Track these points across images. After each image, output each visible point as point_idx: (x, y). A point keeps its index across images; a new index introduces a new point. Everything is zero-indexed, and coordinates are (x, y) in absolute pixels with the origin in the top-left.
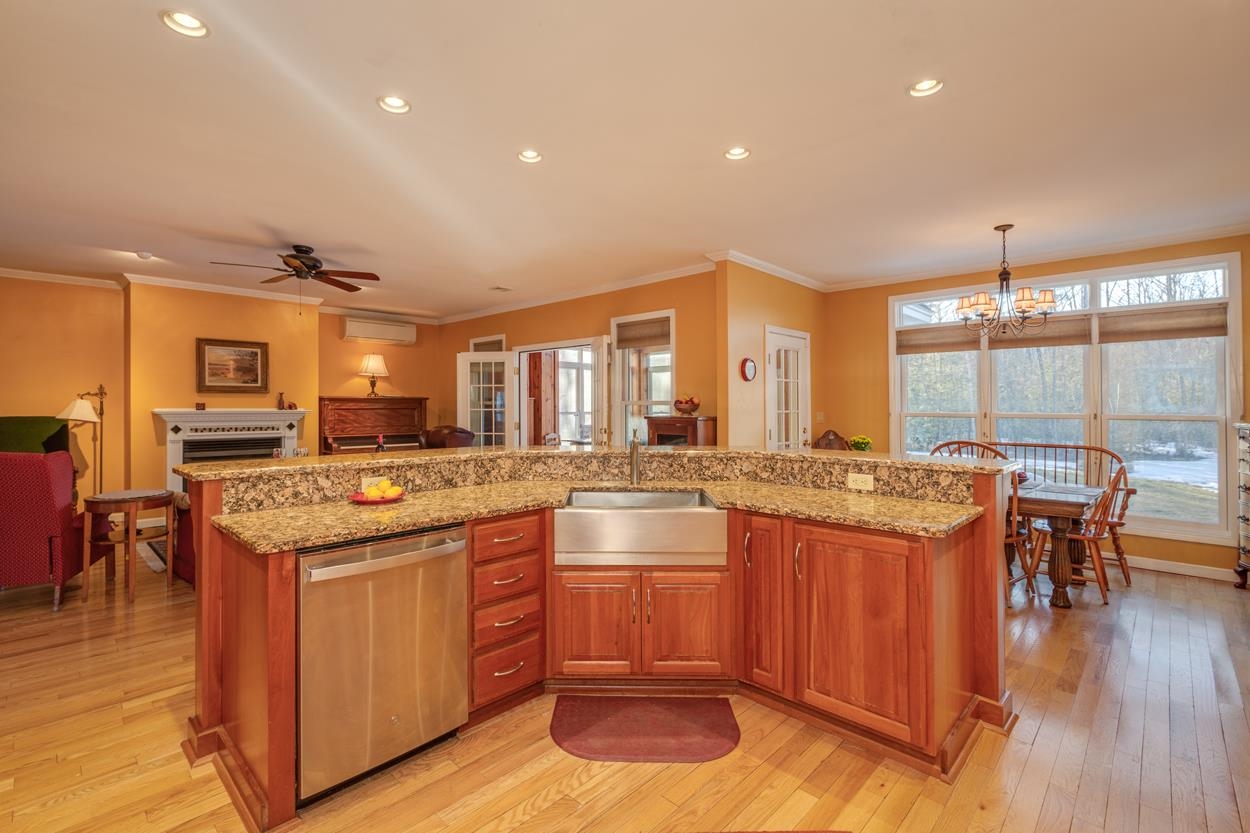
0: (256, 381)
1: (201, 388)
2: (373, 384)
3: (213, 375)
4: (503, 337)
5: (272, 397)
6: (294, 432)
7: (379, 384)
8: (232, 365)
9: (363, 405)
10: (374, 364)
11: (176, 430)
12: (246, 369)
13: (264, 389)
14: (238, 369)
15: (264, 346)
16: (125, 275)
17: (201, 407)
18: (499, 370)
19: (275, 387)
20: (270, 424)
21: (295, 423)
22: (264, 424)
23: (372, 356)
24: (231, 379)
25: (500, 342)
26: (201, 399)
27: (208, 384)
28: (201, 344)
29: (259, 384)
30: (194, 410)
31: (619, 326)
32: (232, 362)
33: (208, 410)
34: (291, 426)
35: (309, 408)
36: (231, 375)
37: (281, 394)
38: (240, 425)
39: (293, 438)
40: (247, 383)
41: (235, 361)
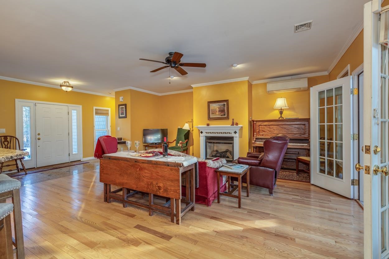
1: (209, 118)
2: (281, 113)
3: (213, 114)
5: (230, 121)
6: (237, 135)
8: (218, 110)
11: (202, 132)
12: (222, 111)
13: (228, 118)
14: (219, 111)
15: (227, 101)
16: (191, 85)
17: (208, 125)
19: (231, 117)
20: (229, 131)
21: (237, 131)
22: (226, 131)
24: (218, 115)
26: (208, 122)
27: (211, 117)
28: (209, 103)
29: (226, 116)
30: (206, 126)
32: (218, 109)
33: (210, 126)
34: (235, 132)
35: (244, 123)
36: (217, 113)
37: (233, 119)
38: (219, 131)
39: (237, 137)
40: (222, 116)
41: (218, 108)
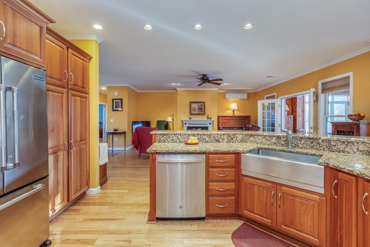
0: (202, 112)
1: (191, 114)
2: (234, 112)
3: (193, 111)
4: (275, 94)
5: (206, 116)
6: (211, 125)
7: (235, 112)
8: (197, 108)
9: (230, 118)
10: (234, 106)
11: (185, 124)
12: (200, 109)
13: (204, 114)
14: (198, 109)
15: (204, 103)
16: (177, 88)
17: (190, 118)
18: (273, 105)
19: (207, 113)
20: (205, 123)
21: (211, 123)
22: (204, 123)
23: (233, 104)
24: (197, 112)
25: (274, 96)
26: (191, 117)
27: (192, 113)
28: (191, 103)
29: (203, 113)
30: (189, 119)
31: (323, 84)
33: (192, 119)
34: (210, 124)
35: (215, 119)
36: (197, 110)
37: (208, 115)
38: (199, 123)
39: (210, 127)
40: (200, 112)
41: (198, 107)
